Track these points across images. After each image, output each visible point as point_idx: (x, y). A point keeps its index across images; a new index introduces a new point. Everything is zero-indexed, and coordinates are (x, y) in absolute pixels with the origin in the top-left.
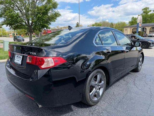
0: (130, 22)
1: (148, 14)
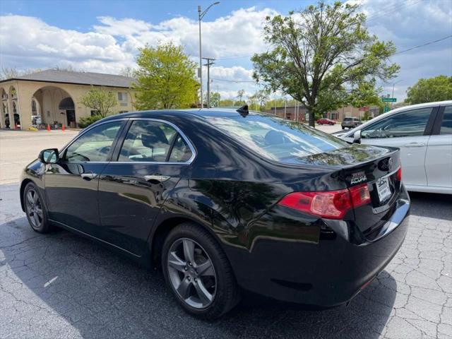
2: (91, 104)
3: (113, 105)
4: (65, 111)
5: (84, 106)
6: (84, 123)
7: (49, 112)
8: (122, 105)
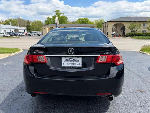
0: (46, 22)
1: (60, 16)
2: (130, 28)
3: (140, 28)
4: (122, 31)
5: (128, 29)
6: (127, 35)
7: (118, 31)
8: (144, 28)
